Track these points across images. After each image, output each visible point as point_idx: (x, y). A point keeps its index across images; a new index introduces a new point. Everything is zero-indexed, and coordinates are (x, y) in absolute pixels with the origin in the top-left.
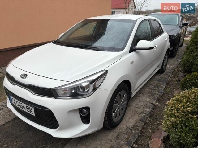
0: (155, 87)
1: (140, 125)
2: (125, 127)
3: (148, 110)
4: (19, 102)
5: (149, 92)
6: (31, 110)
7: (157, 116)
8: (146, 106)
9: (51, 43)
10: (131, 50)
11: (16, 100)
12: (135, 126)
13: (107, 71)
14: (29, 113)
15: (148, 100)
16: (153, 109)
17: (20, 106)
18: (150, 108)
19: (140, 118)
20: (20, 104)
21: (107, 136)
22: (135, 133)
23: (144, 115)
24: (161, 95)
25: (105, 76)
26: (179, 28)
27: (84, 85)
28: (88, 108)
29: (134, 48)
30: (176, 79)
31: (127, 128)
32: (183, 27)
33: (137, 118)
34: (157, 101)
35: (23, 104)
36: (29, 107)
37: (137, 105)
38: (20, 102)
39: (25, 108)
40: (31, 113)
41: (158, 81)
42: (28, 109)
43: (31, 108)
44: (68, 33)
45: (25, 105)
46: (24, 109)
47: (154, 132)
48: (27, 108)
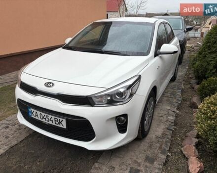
0: (171, 95)
1: (169, 133)
2: (154, 136)
3: (172, 118)
4: (43, 114)
5: (167, 100)
6: (60, 123)
7: (181, 124)
8: (168, 114)
9: (61, 49)
10: (156, 55)
11: (39, 113)
12: (164, 134)
13: (140, 76)
14: (58, 125)
15: (169, 108)
16: (176, 117)
17: (45, 119)
18: (173, 116)
19: (167, 126)
20: (45, 117)
21: (138, 146)
22: (166, 142)
23: (170, 123)
24: (180, 103)
25: (140, 81)
26: (184, 33)
27: (122, 90)
28: (125, 116)
29: (158, 53)
30: (189, 86)
31: (157, 137)
32: (187, 31)
33: (163, 127)
34: (177, 110)
35: (50, 117)
36: (58, 118)
37: (159, 114)
38: (46, 115)
39: (52, 121)
40: (61, 126)
41: (172, 89)
42: (57, 121)
43: (61, 119)
44: (77, 37)
45: (53, 117)
46: (50, 122)
47: (183, 140)
48: (55, 121)
